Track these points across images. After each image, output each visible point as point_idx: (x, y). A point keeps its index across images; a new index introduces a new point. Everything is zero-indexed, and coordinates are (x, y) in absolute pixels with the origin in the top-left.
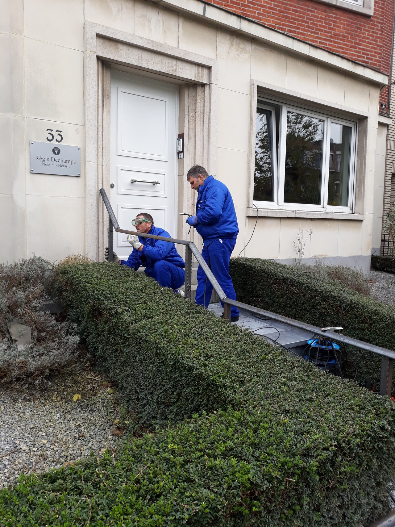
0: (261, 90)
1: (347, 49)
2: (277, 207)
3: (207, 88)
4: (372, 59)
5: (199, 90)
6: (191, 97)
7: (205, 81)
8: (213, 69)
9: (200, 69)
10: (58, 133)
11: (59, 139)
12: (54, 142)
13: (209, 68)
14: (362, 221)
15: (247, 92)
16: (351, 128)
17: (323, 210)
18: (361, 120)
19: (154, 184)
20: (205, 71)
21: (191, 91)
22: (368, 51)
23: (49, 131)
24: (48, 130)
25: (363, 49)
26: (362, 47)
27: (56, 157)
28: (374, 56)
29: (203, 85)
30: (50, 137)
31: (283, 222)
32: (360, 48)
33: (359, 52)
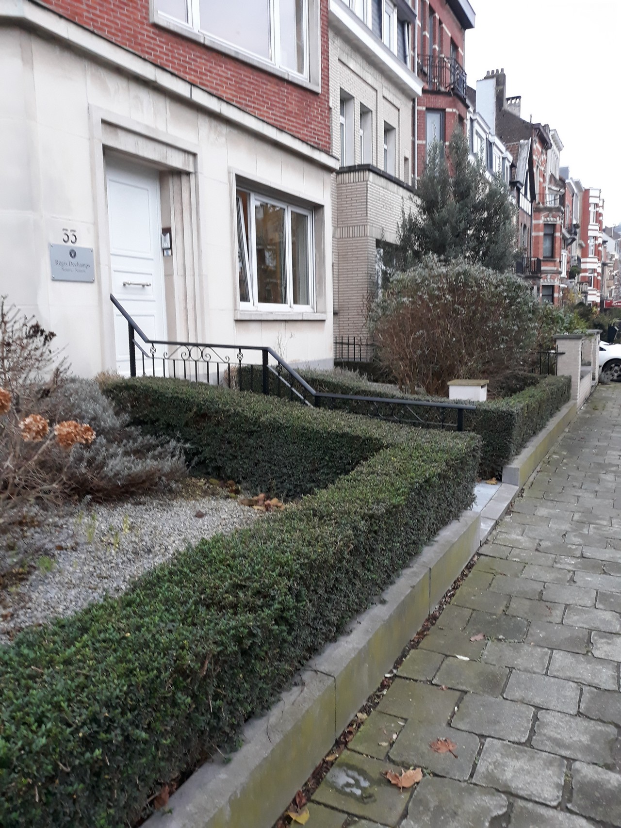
0: (238, 177)
1: (299, 128)
2: (253, 309)
3: (192, 177)
4: (322, 141)
5: (184, 179)
6: (176, 187)
7: (191, 170)
8: (199, 156)
9: (187, 155)
10: (73, 233)
11: (74, 240)
12: (69, 243)
13: (195, 155)
14: (324, 321)
15: (226, 180)
16: (306, 216)
17: (290, 309)
18: (316, 208)
19: (143, 286)
20: (191, 158)
21: (176, 180)
22: (318, 131)
23: (65, 232)
24: (64, 230)
25: (314, 129)
26: (313, 127)
27: (73, 261)
28: (324, 137)
29: (188, 174)
30: (66, 239)
31: (265, 325)
32: (311, 128)
33: (311, 132)
